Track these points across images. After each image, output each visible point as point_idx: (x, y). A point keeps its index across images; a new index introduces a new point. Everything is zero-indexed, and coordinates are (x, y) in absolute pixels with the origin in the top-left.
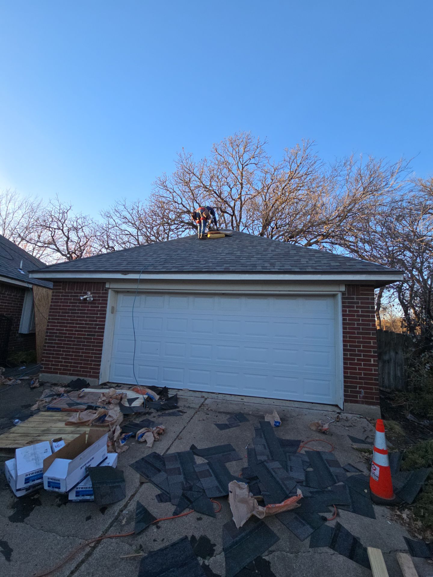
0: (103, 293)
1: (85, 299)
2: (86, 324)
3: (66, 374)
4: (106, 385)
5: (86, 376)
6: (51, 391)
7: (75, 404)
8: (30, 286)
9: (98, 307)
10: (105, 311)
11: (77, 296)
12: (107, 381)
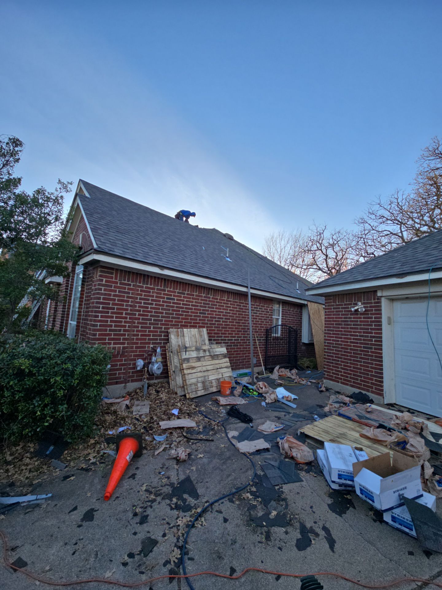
0: (375, 303)
1: (357, 311)
2: (360, 336)
3: (347, 385)
4: (394, 407)
5: (368, 391)
6: (337, 398)
7: (364, 417)
8: (306, 303)
9: (372, 318)
10: (381, 322)
11: (348, 308)
12: (394, 402)
